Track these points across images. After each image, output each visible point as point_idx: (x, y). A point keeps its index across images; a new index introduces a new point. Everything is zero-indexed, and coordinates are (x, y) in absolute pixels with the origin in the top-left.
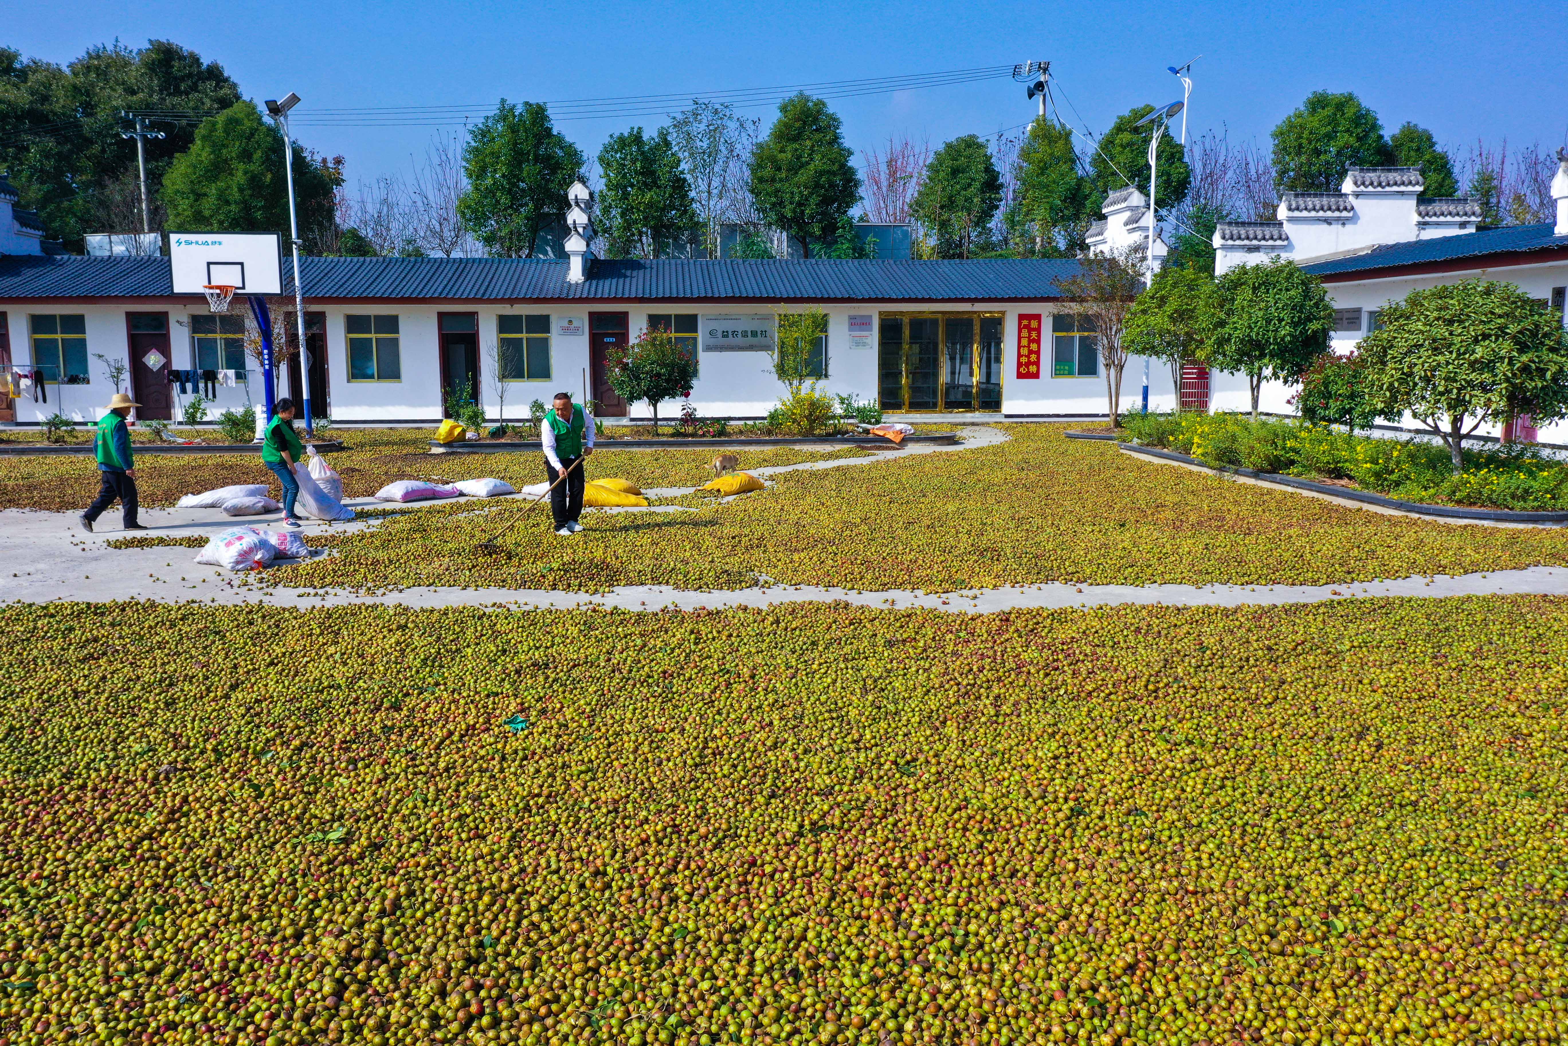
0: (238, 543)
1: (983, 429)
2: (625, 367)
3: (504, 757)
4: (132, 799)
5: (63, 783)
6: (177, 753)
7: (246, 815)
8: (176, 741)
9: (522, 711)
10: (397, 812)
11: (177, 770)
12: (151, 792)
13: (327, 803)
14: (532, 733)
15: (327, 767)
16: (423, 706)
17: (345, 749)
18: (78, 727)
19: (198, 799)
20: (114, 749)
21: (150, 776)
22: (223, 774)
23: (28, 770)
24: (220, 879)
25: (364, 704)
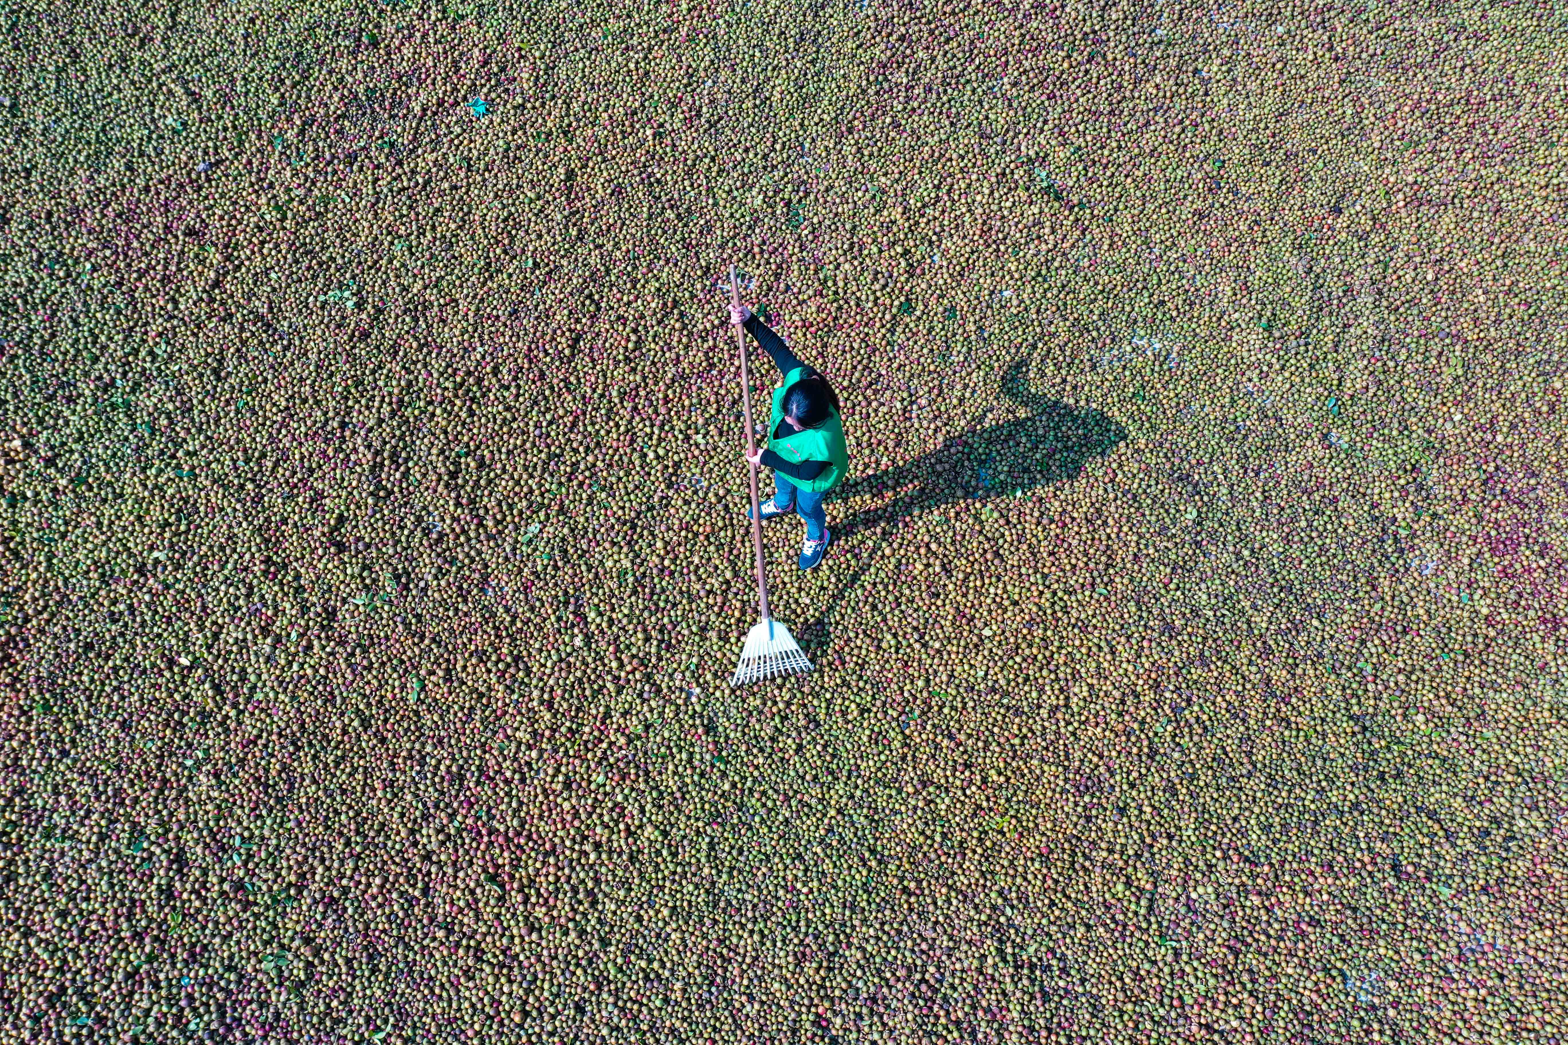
3: (469, 164)
4: (190, 218)
5: (130, 181)
6: (205, 131)
7: (280, 252)
8: (200, 108)
9: (485, 63)
10: (390, 262)
11: (211, 165)
12: (201, 207)
13: (338, 236)
14: (491, 122)
15: (329, 169)
16: (397, 43)
17: (339, 132)
18: (111, 66)
19: (240, 223)
20: (153, 120)
21: (194, 176)
22: (250, 173)
23: (96, 153)
24: (279, 347)
25: (346, 37)
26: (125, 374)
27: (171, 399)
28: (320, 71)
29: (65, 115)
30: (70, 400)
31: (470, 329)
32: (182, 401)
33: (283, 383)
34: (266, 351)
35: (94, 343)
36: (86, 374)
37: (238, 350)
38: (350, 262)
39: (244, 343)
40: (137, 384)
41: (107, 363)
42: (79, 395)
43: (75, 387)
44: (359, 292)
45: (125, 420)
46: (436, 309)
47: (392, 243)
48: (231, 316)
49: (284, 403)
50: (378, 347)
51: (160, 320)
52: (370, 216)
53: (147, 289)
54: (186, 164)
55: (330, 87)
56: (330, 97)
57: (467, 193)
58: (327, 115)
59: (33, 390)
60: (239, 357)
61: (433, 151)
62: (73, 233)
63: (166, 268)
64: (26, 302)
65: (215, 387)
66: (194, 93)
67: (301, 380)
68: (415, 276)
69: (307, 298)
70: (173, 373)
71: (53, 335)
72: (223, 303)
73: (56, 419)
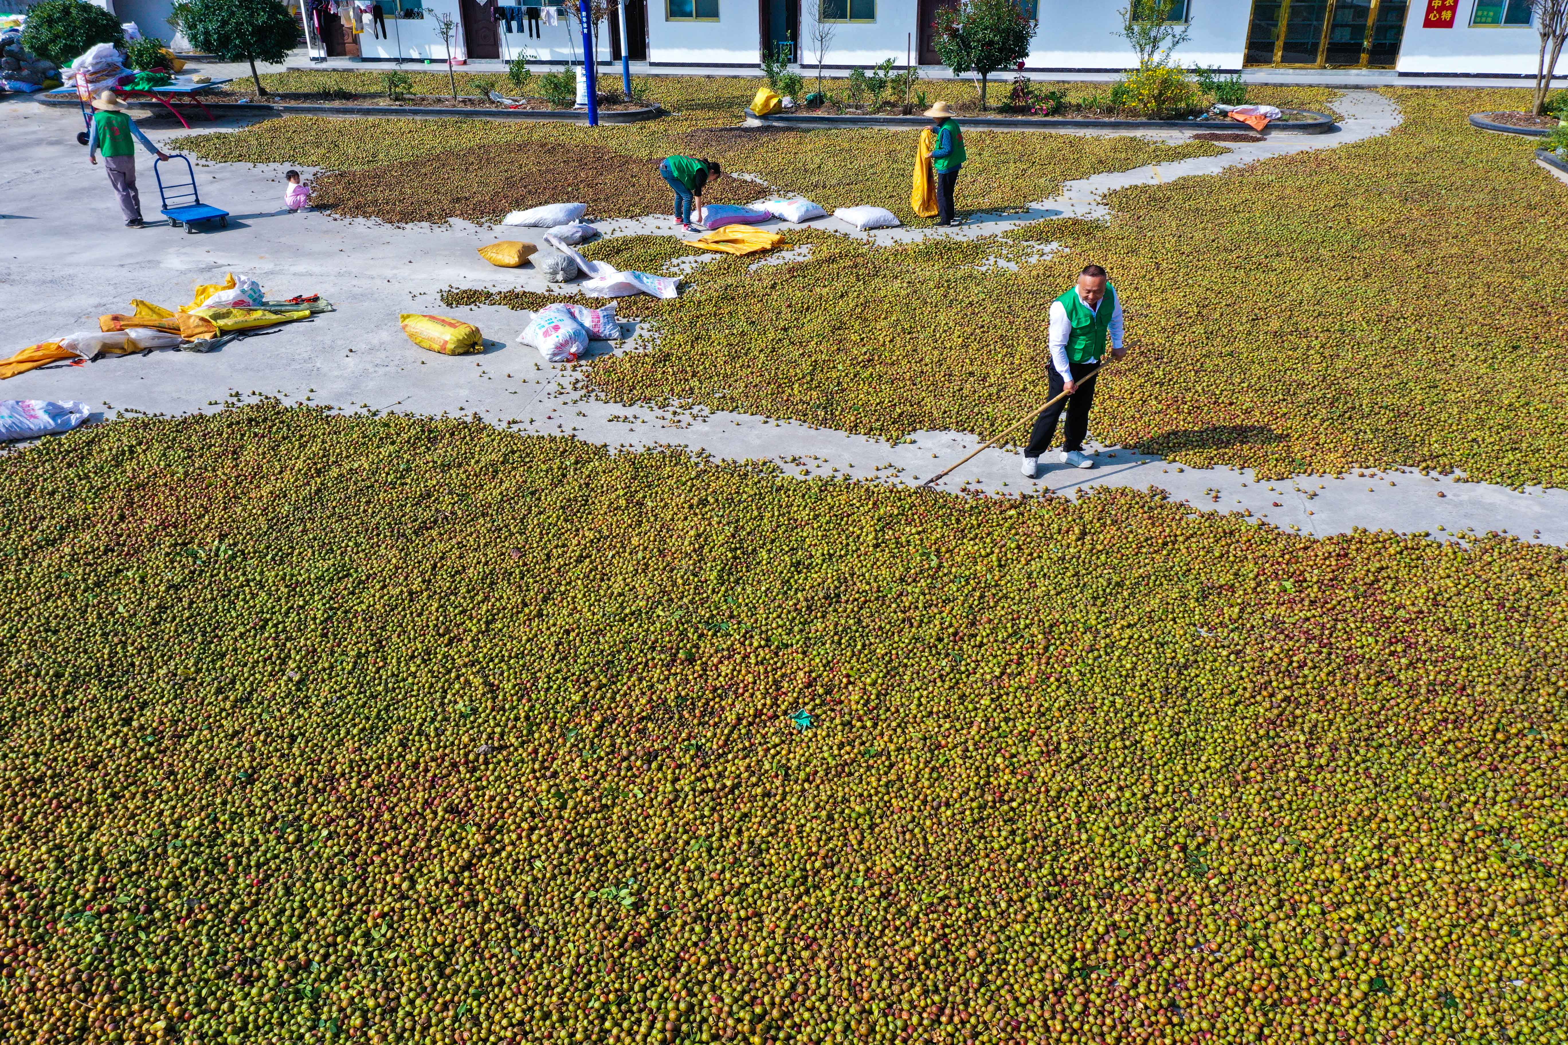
0: (554, 334)
1: (1369, 96)
2: (954, 34)
3: (787, 774)
4: (456, 797)
5: (400, 755)
6: (495, 718)
7: (551, 840)
8: (494, 699)
9: (809, 685)
10: (683, 862)
11: (494, 749)
12: (472, 786)
13: (622, 831)
14: (815, 735)
15: (625, 764)
16: (715, 660)
17: (642, 732)
18: (413, 657)
19: (511, 806)
20: (442, 704)
21: (471, 757)
22: (534, 761)
23: (372, 727)
24: (527, 946)
25: (661, 652)
26: (326, 956)
27: (374, 993)
28: (629, 678)
29: (351, 693)
30: (248, 980)
31: (777, 949)
32: (387, 998)
33: (523, 989)
34: (510, 949)
35: (301, 918)
36: (278, 952)
37: (475, 944)
38: (634, 858)
39: (484, 935)
40: (337, 971)
41: (308, 942)
42: (261, 976)
43: (259, 966)
44: (639, 893)
45: (307, 1013)
46: (734, 922)
47: (687, 843)
48: (476, 903)
49: (519, 1015)
50: (654, 959)
51: (389, 899)
52: (664, 813)
53: (384, 863)
54: (465, 746)
55: (637, 692)
56: (637, 700)
57: (781, 801)
58: (630, 715)
59: (206, 962)
60: (474, 953)
61: (744, 758)
62: (320, 800)
63: (413, 844)
64: (239, 863)
65: (435, 985)
66: (492, 685)
67: (548, 987)
68: (712, 880)
69: (574, 893)
70: (386, 962)
71: (256, 903)
72: (470, 888)
73: (221, 1002)
